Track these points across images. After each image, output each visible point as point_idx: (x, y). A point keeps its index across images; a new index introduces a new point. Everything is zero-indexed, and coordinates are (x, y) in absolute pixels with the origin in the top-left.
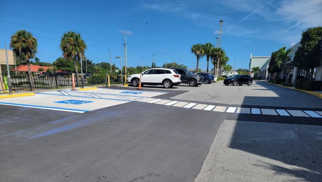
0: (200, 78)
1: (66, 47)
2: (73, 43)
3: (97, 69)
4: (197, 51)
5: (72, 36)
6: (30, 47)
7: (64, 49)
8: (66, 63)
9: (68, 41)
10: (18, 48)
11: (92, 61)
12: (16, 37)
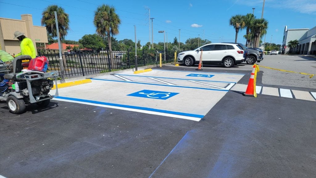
0: (260, 54)
1: (100, 23)
2: (108, 17)
3: (122, 46)
4: (237, 24)
5: (105, 10)
6: (62, 24)
7: (98, 24)
8: (91, 40)
9: (102, 15)
10: (50, 25)
11: (116, 38)
12: (48, 13)
